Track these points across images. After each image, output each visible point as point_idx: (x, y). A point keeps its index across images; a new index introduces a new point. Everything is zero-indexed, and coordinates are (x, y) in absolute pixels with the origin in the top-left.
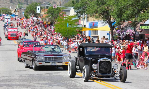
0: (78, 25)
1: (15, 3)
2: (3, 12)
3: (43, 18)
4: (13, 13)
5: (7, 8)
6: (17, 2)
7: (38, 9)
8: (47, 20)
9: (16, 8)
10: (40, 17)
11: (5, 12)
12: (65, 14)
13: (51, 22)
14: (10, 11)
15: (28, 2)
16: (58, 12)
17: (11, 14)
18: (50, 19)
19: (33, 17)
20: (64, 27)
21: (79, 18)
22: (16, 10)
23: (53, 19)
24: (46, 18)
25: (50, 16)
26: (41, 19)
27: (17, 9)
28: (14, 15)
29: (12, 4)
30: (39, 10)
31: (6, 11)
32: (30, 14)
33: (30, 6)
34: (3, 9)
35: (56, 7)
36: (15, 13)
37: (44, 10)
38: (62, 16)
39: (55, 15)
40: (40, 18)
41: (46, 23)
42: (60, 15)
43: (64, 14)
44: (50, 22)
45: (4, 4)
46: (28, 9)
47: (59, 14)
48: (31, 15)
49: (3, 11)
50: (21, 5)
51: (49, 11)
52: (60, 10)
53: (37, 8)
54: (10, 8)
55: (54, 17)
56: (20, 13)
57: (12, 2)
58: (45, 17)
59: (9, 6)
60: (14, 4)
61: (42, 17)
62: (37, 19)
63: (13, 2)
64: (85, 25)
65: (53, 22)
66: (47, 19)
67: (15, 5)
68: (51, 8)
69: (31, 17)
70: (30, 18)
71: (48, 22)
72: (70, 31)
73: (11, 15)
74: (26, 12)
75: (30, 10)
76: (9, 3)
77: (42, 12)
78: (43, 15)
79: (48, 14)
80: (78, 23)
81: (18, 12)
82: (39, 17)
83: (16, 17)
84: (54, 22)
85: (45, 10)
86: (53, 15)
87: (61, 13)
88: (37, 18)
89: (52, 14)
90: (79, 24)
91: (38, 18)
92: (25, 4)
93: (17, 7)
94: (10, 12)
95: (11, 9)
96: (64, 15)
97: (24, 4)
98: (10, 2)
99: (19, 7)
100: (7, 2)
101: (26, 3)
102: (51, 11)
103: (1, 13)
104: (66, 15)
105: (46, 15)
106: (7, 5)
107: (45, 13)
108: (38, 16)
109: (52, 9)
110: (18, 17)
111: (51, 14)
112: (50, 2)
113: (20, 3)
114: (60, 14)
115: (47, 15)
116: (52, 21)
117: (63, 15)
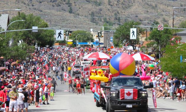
1: (100, 22)
2: (80, 38)
3: (144, 47)
4: (96, 39)
5: (85, 31)
6: (103, 20)
7: (133, 32)
8: (150, 50)
9: (99, 32)
10: (138, 45)
11: (82, 38)
12: (180, 39)
13: (156, 53)
14: (91, 36)
15: (121, 20)
16: (168, 37)
17: (92, 41)
18: (155, 48)
19: (128, 45)
20: (176, 62)
22: (99, 35)
23: (159, 49)
24: (148, 47)
25: (153, 44)
26: (140, 49)
27: (101, 33)
28: (97, 43)
29: (94, 24)
30: (134, 34)
31: (83, 36)
32: (122, 41)
33: (122, 28)
34: (79, 32)
35: (163, 30)
36: (99, 39)
37: (144, 34)
38: (175, 43)
39: (163, 42)
40: (138, 48)
42: (171, 42)
43: (178, 40)
44: (154, 54)
45: (82, 24)
46: (120, 32)
47: (169, 39)
48: (124, 42)
49: (79, 36)
50: (110, 25)
51: (153, 36)
52: (170, 33)
53: (131, 31)
54: (91, 31)
55: (161, 46)
56: (107, 39)
57: (94, 21)
58: (146, 46)
59: (90, 28)
60: (97, 24)
61: (142, 45)
62: (134, 49)
63: (96, 20)
65: (160, 54)
67: (100, 25)
68: (155, 30)
69: (125, 45)
70: (123, 47)
71: (152, 54)
73: (92, 43)
74: (116, 37)
75: (123, 34)
76: (89, 23)
77: (142, 37)
78: (143, 42)
79: (152, 41)
81: (103, 38)
83: (101, 46)
84: (160, 53)
85: (147, 33)
86: (158, 43)
87: (173, 39)
88: (133, 46)
89: (157, 40)
91: (136, 47)
92: (116, 24)
93: (102, 30)
94: (91, 38)
95: (92, 33)
96: (178, 42)
97: (114, 24)
98: (92, 22)
99: (105, 29)
100: (87, 21)
101: (117, 21)
102: (156, 36)
103: (76, 39)
104: (181, 41)
105: (147, 43)
106: (86, 26)
107: (146, 40)
108: (135, 44)
109: (158, 32)
110: (103, 46)
111: (155, 40)
112: (157, 20)
113: (107, 22)
114: (171, 39)
115: (149, 42)
116: (158, 51)
117: (175, 41)
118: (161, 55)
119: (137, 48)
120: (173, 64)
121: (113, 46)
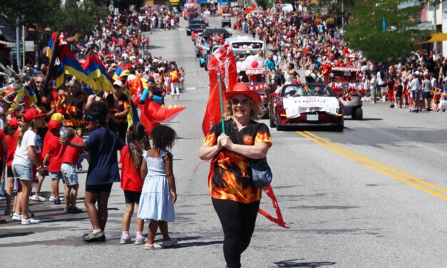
0: (420, 23)
3: (313, 5)
8: (325, 11)
10: (302, 3)
13: (336, 16)
18: (334, 7)
19: (283, 3)
20: (374, 32)
21: (423, 4)
23: (341, 8)
26: (305, 9)
40: (303, 7)
41: (320, 20)
44: (332, 17)
58: (317, 3)
61: (310, 1)
62: (294, 10)
64: (438, 23)
65: (343, 19)
66: (326, 9)
69: (277, 3)
70: (274, 5)
71: (329, 17)
72: (392, 43)
80: (419, 20)
82: (299, 4)
84: (344, 16)
88: (293, 5)
90: (422, 20)
91: (297, 5)
116: (339, 12)
118: (346, 19)
119: (300, 8)
120: (370, 35)
121: (256, 5)
